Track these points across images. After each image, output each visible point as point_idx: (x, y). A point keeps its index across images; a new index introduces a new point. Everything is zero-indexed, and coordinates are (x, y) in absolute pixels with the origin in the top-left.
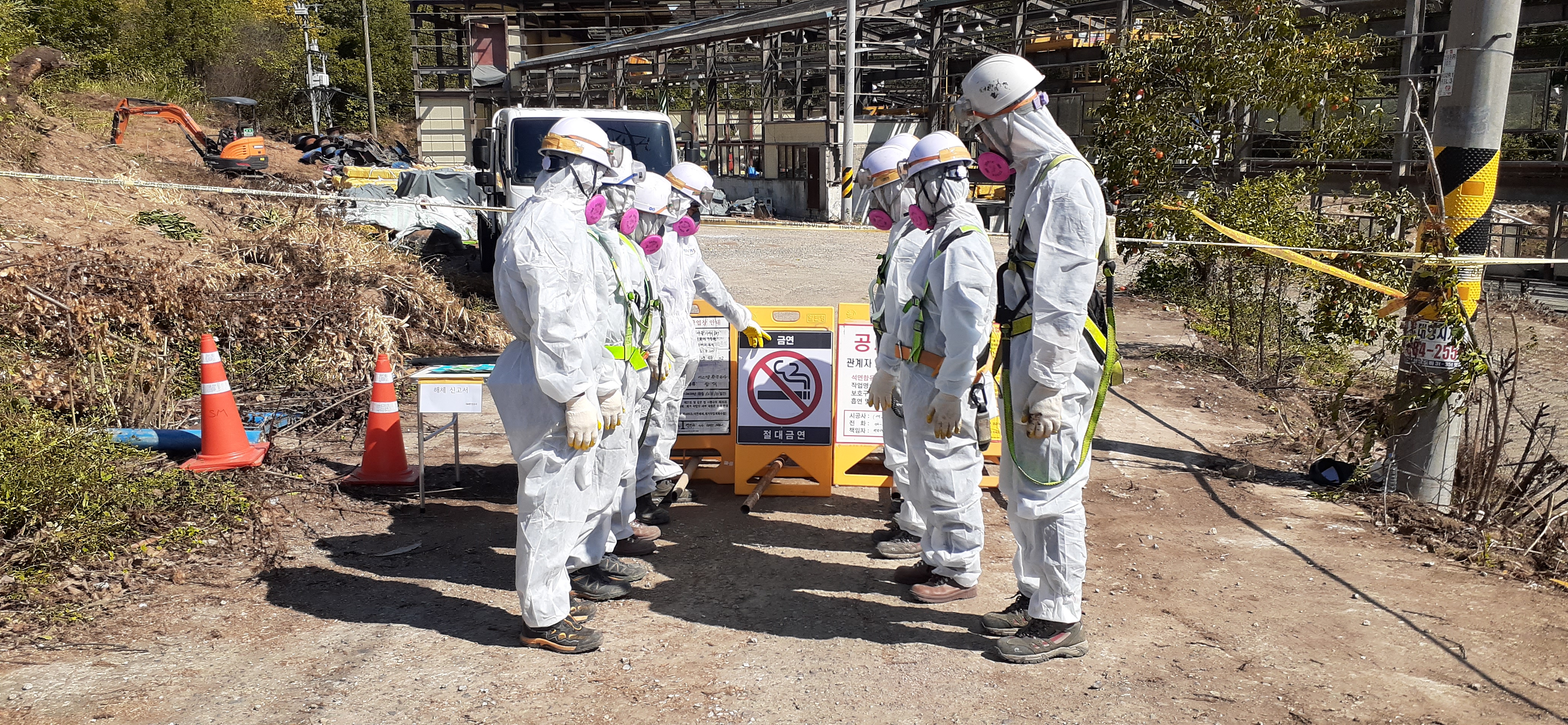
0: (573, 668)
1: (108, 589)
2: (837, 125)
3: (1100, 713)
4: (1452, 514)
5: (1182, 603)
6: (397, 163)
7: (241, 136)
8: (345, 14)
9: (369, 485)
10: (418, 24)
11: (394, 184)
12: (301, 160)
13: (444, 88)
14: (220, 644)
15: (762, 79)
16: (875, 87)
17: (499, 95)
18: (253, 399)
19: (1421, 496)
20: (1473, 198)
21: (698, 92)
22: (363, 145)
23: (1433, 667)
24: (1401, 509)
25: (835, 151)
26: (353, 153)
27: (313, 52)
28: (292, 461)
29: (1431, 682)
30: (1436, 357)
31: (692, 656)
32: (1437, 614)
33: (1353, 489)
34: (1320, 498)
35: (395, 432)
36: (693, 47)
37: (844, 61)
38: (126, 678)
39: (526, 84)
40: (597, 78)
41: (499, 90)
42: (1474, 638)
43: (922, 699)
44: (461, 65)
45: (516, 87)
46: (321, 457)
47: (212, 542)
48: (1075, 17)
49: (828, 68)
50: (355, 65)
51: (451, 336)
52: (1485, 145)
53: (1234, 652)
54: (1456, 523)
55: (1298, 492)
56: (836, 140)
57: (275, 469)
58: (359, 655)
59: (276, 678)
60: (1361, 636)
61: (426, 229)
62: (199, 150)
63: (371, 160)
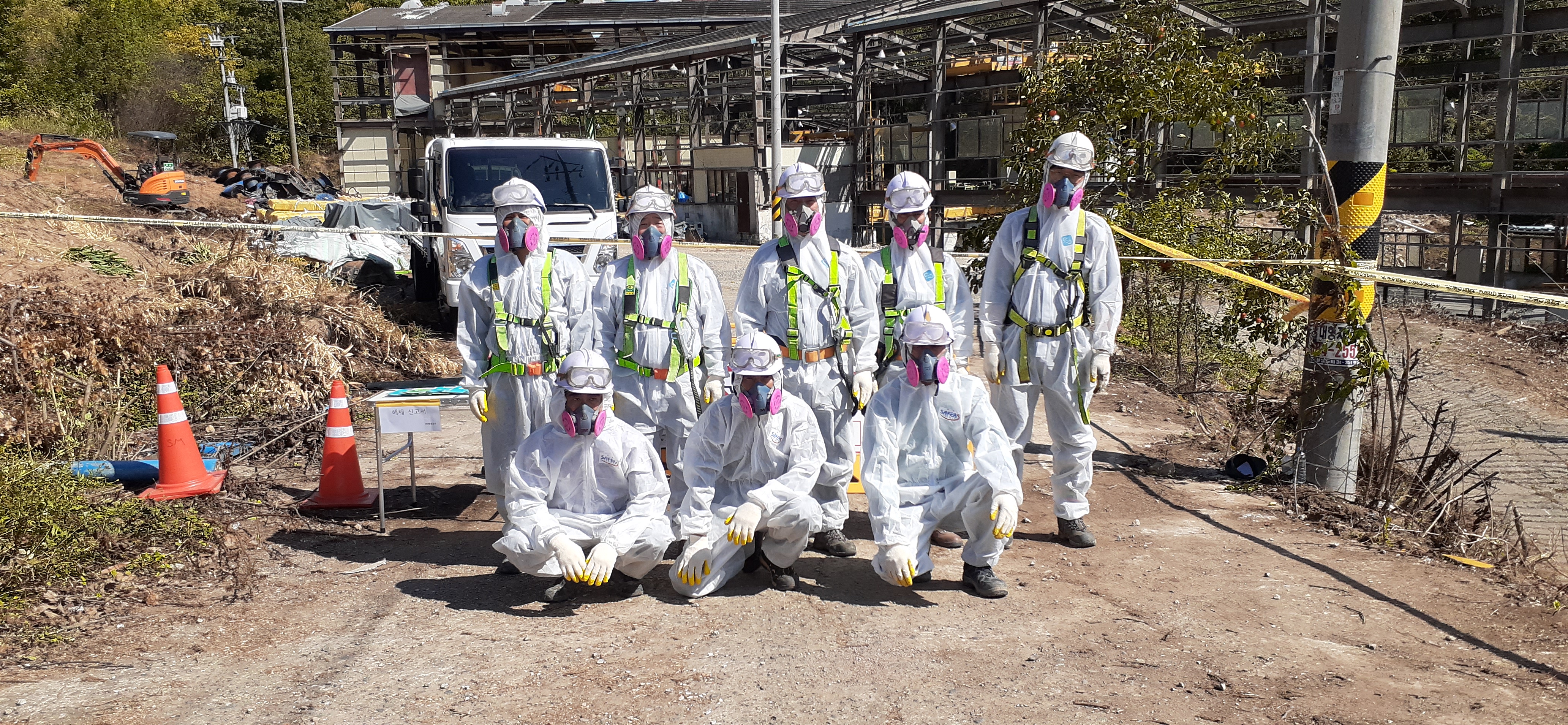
0: (548, 664)
1: (84, 612)
2: (765, 150)
3: (1038, 680)
4: (1357, 502)
5: (1109, 586)
6: (321, 194)
7: (160, 171)
8: (262, 45)
9: (328, 508)
10: (339, 55)
11: (321, 216)
12: (223, 194)
13: (366, 118)
14: (202, 657)
15: (688, 105)
16: (800, 112)
17: (423, 125)
18: (205, 429)
19: (1328, 486)
20: (1363, 207)
21: (624, 119)
22: (285, 177)
23: (1336, 631)
24: (1311, 498)
25: (764, 174)
26: (275, 186)
27: (230, 84)
28: (249, 488)
29: (1333, 644)
30: (1337, 356)
31: (659, 649)
32: (1341, 588)
33: (1267, 481)
34: (1236, 491)
35: (351, 456)
36: (618, 74)
37: (770, 87)
38: (117, 691)
39: (449, 113)
40: (520, 106)
41: (422, 119)
42: (1371, 606)
43: (875, 676)
44: (383, 95)
45: (441, 116)
46: (277, 483)
47: (180, 566)
48: (993, 41)
49: (754, 93)
50: (273, 97)
51: (393, 364)
52: (1373, 159)
53: (1157, 626)
54: (1361, 509)
55: (1216, 486)
56: (764, 164)
57: (234, 496)
58: (341, 662)
59: (263, 685)
60: (1272, 608)
61: (357, 259)
62: (117, 186)
63: (294, 192)
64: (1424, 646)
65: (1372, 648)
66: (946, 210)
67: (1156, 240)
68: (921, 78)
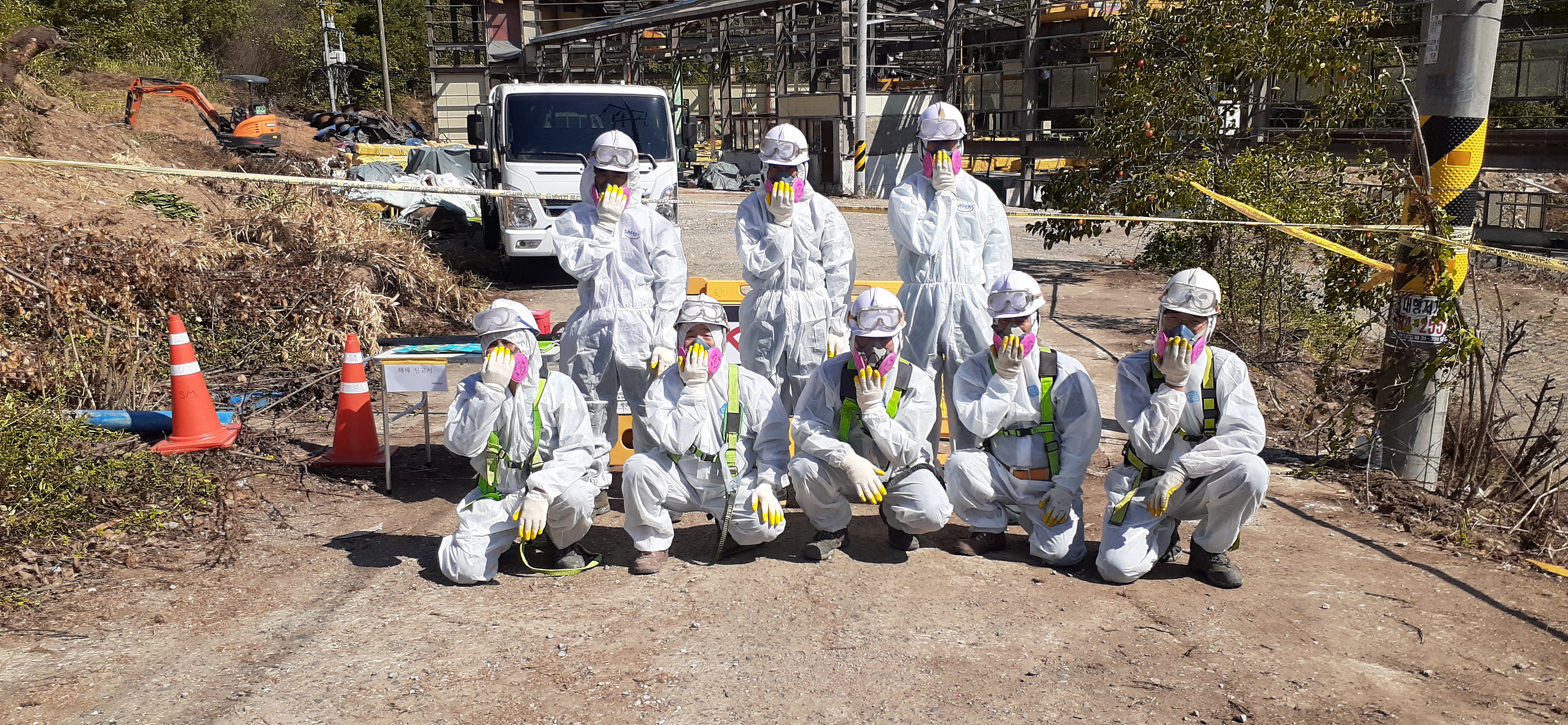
0: (509, 654)
1: (60, 573)
2: (850, 98)
3: (1033, 700)
4: (1437, 492)
6: (411, 139)
7: (253, 114)
9: (339, 466)
11: (404, 161)
12: (317, 138)
13: (460, 64)
14: (162, 629)
15: (775, 52)
16: (892, 59)
17: (515, 71)
18: (235, 379)
19: (1407, 473)
20: (1458, 168)
21: (713, 67)
22: (377, 122)
23: (1387, 652)
24: (1385, 486)
25: (849, 124)
26: (367, 130)
27: (330, 29)
28: (265, 442)
29: (1381, 668)
30: (1422, 331)
31: (631, 642)
32: (1402, 597)
34: (1303, 476)
35: (366, 413)
36: (708, 20)
37: (856, 33)
38: (60, 665)
39: (541, 59)
40: (613, 52)
41: (514, 64)
42: (1435, 622)
43: (854, 686)
44: (477, 41)
45: (532, 62)
46: (296, 438)
47: (173, 525)
49: (841, 40)
50: (369, 42)
51: (443, 314)
52: (1472, 114)
53: (1183, 637)
54: (1441, 500)
55: (1280, 470)
56: (850, 112)
57: (246, 450)
58: (297, 641)
59: (210, 664)
60: (1318, 619)
61: (430, 206)
62: (212, 129)
63: (386, 137)
64: (1489, 675)
65: (1426, 675)
66: (1037, 161)
67: (1242, 200)
68: (1018, 24)
